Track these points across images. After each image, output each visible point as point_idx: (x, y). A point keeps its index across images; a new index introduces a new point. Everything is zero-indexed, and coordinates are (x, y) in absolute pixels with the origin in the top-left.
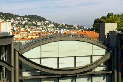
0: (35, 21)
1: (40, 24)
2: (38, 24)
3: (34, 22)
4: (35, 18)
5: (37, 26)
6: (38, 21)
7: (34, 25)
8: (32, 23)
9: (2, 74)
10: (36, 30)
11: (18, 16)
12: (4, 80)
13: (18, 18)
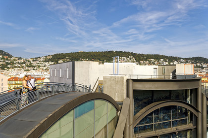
0: (200, 63)
1: (206, 66)
2: (204, 66)
3: (198, 64)
4: (200, 60)
5: (203, 68)
6: (203, 63)
7: (199, 67)
8: (197, 65)
9: (187, 118)
10: (201, 72)
11: (181, 58)
12: (189, 124)
13: (182, 60)
